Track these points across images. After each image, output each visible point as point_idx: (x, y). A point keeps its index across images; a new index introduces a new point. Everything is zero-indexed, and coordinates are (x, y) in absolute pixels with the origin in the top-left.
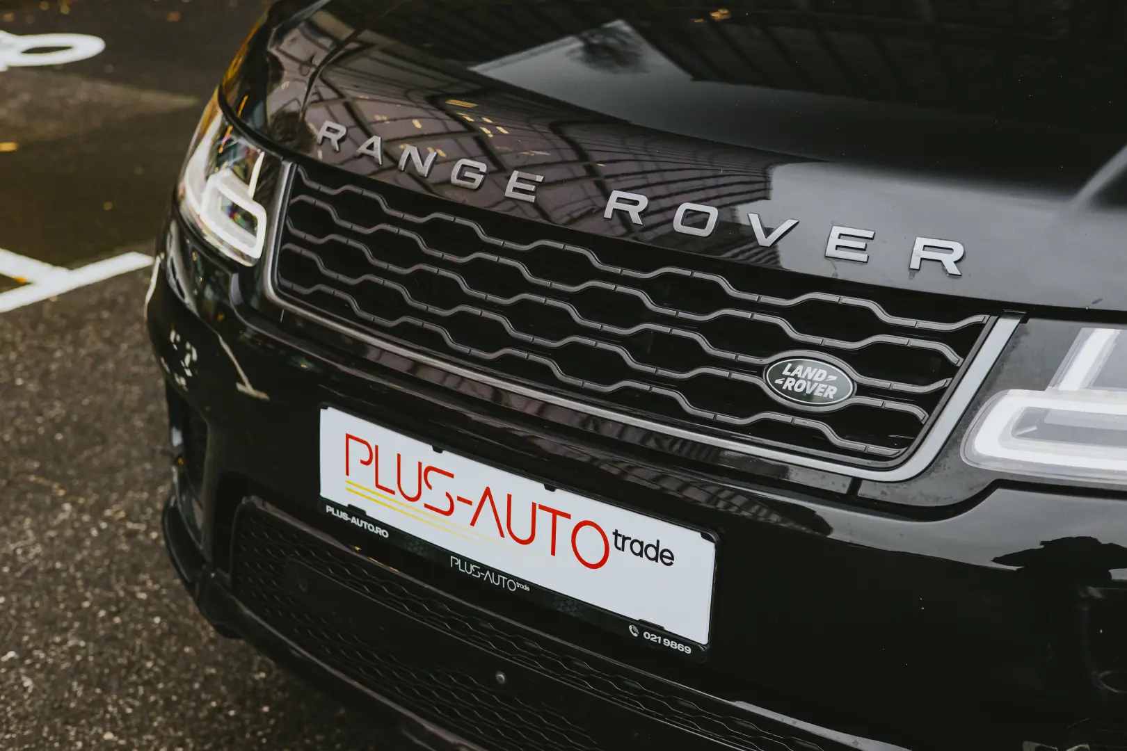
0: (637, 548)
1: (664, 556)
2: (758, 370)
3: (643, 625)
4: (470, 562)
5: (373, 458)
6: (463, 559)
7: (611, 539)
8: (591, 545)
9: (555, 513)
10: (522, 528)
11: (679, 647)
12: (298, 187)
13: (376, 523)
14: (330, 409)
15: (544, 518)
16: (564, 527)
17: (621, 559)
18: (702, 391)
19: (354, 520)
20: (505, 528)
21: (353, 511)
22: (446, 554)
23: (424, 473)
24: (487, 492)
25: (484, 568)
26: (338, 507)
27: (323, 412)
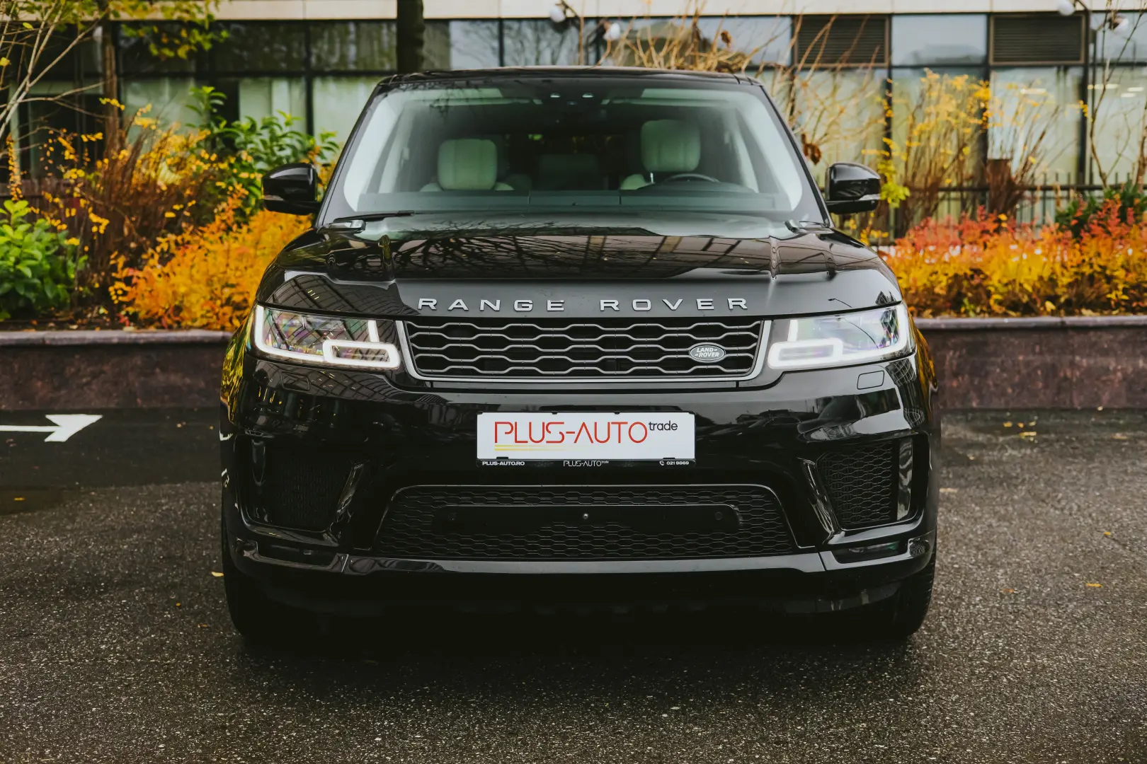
0: (660, 427)
1: (673, 427)
2: (687, 353)
3: (665, 460)
4: (574, 461)
5: (514, 428)
6: (571, 461)
7: (648, 427)
8: (638, 432)
9: (620, 424)
10: (602, 436)
11: (684, 463)
12: (410, 330)
13: (516, 461)
14: (485, 414)
15: (614, 428)
16: (625, 428)
17: (654, 435)
18: (666, 364)
19: (501, 463)
20: (594, 438)
21: (499, 459)
22: (561, 462)
23: (546, 428)
24: (584, 424)
25: (583, 461)
26: (489, 461)
27: (479, 417)
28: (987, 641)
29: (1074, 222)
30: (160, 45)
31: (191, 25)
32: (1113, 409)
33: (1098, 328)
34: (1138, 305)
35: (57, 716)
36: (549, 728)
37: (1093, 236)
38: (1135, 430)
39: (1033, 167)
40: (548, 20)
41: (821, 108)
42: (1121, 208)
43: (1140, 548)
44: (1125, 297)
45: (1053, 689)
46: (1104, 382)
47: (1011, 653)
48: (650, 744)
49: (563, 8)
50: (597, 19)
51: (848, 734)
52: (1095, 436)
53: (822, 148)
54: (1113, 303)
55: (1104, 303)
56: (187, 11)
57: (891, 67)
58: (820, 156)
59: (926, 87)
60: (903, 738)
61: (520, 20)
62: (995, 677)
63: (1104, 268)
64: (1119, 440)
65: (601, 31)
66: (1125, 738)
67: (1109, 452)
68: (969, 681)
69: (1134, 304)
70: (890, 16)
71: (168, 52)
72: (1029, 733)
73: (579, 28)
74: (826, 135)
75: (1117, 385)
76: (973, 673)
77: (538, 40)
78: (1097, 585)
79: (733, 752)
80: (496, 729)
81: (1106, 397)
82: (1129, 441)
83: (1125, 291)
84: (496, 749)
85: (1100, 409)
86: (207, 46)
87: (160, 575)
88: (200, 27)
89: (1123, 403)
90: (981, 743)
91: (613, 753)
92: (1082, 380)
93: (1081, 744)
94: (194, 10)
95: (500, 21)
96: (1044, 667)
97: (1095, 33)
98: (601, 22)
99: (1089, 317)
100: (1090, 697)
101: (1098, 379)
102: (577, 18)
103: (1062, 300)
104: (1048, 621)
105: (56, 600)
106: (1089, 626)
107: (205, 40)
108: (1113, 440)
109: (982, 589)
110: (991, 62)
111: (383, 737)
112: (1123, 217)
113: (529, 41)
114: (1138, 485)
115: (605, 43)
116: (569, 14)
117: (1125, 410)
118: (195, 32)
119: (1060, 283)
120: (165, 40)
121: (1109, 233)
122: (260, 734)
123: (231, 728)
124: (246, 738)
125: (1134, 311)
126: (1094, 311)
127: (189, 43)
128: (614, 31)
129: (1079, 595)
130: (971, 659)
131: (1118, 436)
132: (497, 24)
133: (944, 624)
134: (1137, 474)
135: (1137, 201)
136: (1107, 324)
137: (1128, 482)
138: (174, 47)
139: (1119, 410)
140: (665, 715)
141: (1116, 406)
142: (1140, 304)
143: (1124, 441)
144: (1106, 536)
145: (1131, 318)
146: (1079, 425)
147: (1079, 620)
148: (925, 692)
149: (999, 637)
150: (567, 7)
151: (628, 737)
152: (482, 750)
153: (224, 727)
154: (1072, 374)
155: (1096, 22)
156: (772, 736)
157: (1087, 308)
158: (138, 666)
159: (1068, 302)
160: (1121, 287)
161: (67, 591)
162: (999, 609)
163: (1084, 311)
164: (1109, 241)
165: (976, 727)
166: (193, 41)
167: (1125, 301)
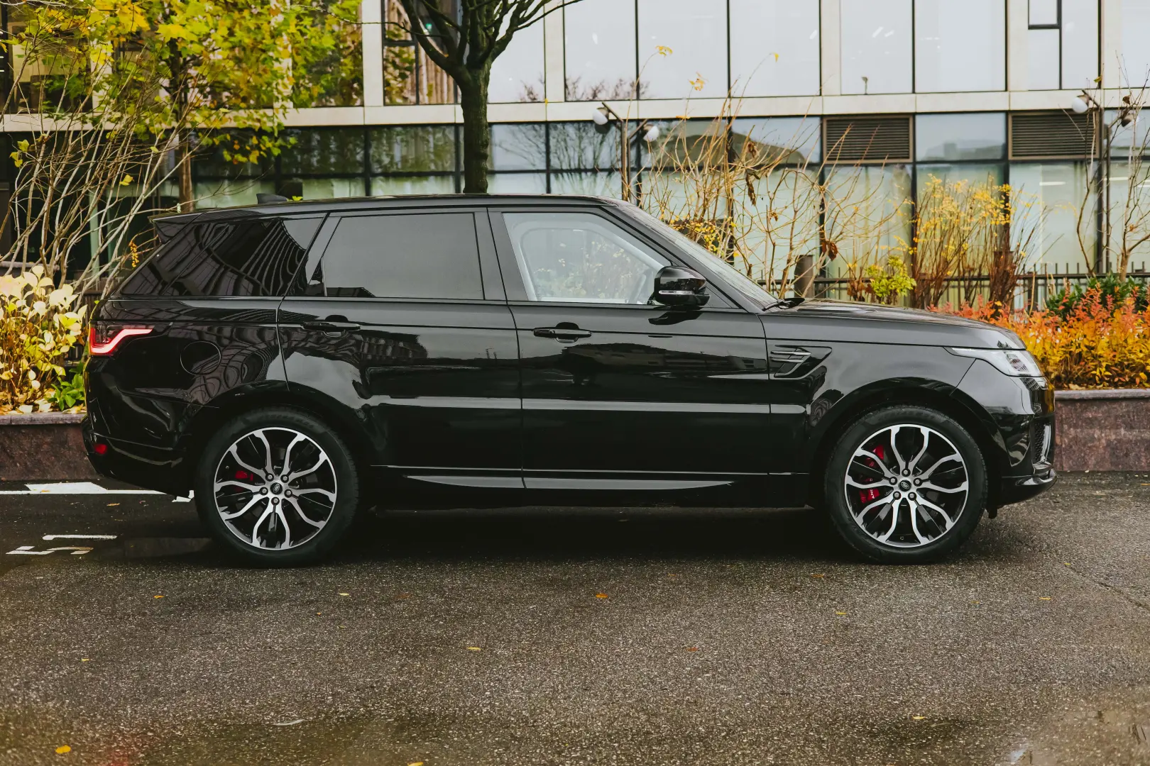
28: (951, 634)
29: (1062, 308)
30: (233, 152)
31: (261, 133)
32: (1098, 472)
33: (1082, 400)
34: (1119, 380)
35: (247, 681)
36: (613, 687)
37: (1078, 320)
38: (1113, 488)
39: (1024, 259)
40: (591, 122)
41: (837, 209)
42: (1101, 295)
43: (1090, 574)
44: (1108, 373)
45: (995, 662)
46: (1090, 448)
47: (968, 642)
48: (688, 695)
49: (605, 112)
50: (638, 121)
51: (835, 688)
52: (1077, 493)
53: (838, 245)
54: (1097, 378)
55: (1090, 379)
56: (259, 121)
57: (915, 163)
58: (836, 252)
59: (931, 189)
60: (876, 691)
61: (564, 123)
62: (952, 656)
63: (1090, 348)
64: (1096, 496)
65: (641, 133)
66: (1042, 691)
67: (1086, 505)
68: (932, 658)
69: (1116, 380)
70: (914, 115)
71: (240, 158)
72: (971, 687)
73: (620, 129)
74: (841, 233)
75: (1101, 451)
76: (936, 653)
77: (581, 138)
78: (1048, 599)
79: (750, 699)
80: (574, 687)
81: (1092, 461)
82: (1107, 497)
83: (1108, 368)
84: (575, 698)
85: (1087, 471)
86: (276, 152)
87: (299, 595)
88: (271, 135)
89: (1108, 466)
90: (934, 694)
91: (661, 700)
92: (1071, 447)
93: (1008, 694)
94: (265, 119)
95: (547, 124)
96: (992, 650)
97: (1108, 130)
98: (641, 124)
99: (1075, 391)
100: (1022, 666)
101: (1084, 445)
102: (618, 120)
103: (1053, 376)
104: (1002, 621)
105: (223, 611)
106: (1034, 625)
107: (274, 146)
108: (1092, 496)
109: (954, 601)
110: (1010, 157)
111: (491, 692)
112: (1104, 302)
113: (571, 139)
114: (1103, 529)
115: (645, 143)
116: (612, 117)
117: (1110, 472)
118: (265, 138)
119: (1051, 362)
120: (237, 147)
121: (1093, 318)
122: (400, 691)
123: (378, 688)
124: (390, 693)
125: (1116, 386)
126: (1079, 385)
127: (260, 149)
128: (653, 133)
129: (1033, 605)
130: (936, 645)
131: (1098, 493)
132: (543, 127)
133: (919, 624)
134: (1104, 521)
135: (1117, 289)
136: (1091, 397)
137: (1095, 527)
138: (246, 154)
139: (1103, 473)
140: (700, 679)
141: (1101, 470)
142: (1121, 379)
143: (1101, 497)
144: (1066, 566)
145: (1112, 392)
146: (1066, 484)
147: (1028, 621)
148: (897, 665)
149: (960, 632)
150: (609, 111)
151: (672, 691)
152: (565, 699)
153: (372, 687)
154: (1061, 441)
155: (1109, 118)
156: (779, 690)
157: (1074, 384)
158: (298, 652)
159: (1058, 378)
160: (1104, 364)
161: (229, 605)
162: (965, 614)
163: (1071, 386)
164: (1092, 323)
165: (932, 685)
166: (264, 148)
167: (1107, 376)
